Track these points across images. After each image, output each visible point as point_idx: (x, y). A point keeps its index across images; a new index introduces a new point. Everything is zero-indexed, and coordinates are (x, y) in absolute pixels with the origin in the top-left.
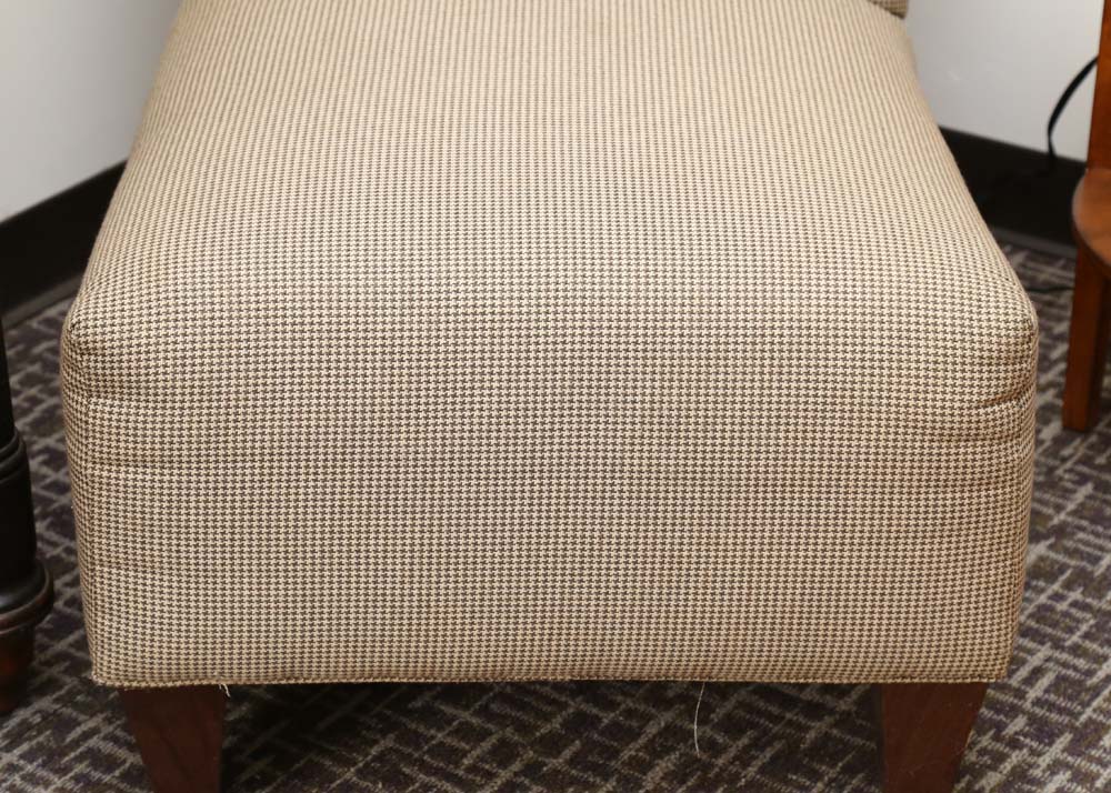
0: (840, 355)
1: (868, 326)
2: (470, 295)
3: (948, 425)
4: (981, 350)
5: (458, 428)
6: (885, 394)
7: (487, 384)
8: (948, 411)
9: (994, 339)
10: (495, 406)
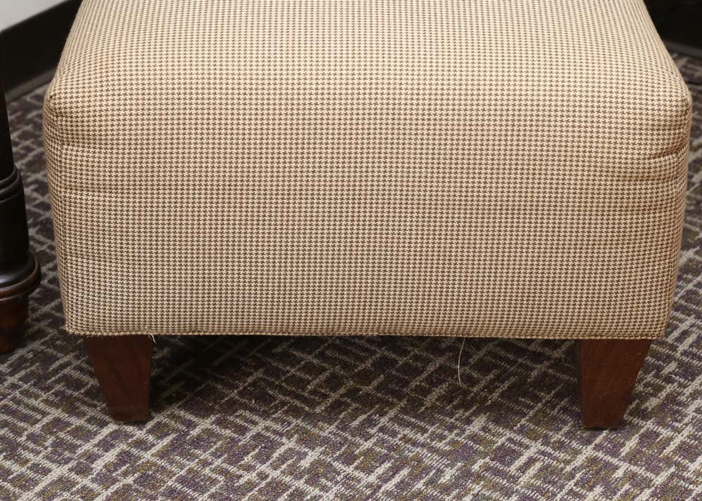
0: (558, 124)
1: (577, 104)
2: (314, 82)
3: (629, 170)
4: (653, 120)
5: (305, 169)
6: (587, 149)
7: (324, 141)
8: (629, 161)
9: (662, 113)
10: (329, 156)
